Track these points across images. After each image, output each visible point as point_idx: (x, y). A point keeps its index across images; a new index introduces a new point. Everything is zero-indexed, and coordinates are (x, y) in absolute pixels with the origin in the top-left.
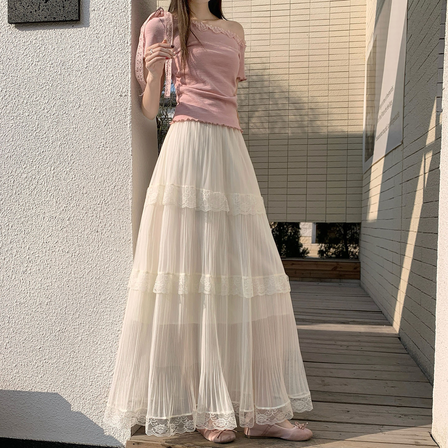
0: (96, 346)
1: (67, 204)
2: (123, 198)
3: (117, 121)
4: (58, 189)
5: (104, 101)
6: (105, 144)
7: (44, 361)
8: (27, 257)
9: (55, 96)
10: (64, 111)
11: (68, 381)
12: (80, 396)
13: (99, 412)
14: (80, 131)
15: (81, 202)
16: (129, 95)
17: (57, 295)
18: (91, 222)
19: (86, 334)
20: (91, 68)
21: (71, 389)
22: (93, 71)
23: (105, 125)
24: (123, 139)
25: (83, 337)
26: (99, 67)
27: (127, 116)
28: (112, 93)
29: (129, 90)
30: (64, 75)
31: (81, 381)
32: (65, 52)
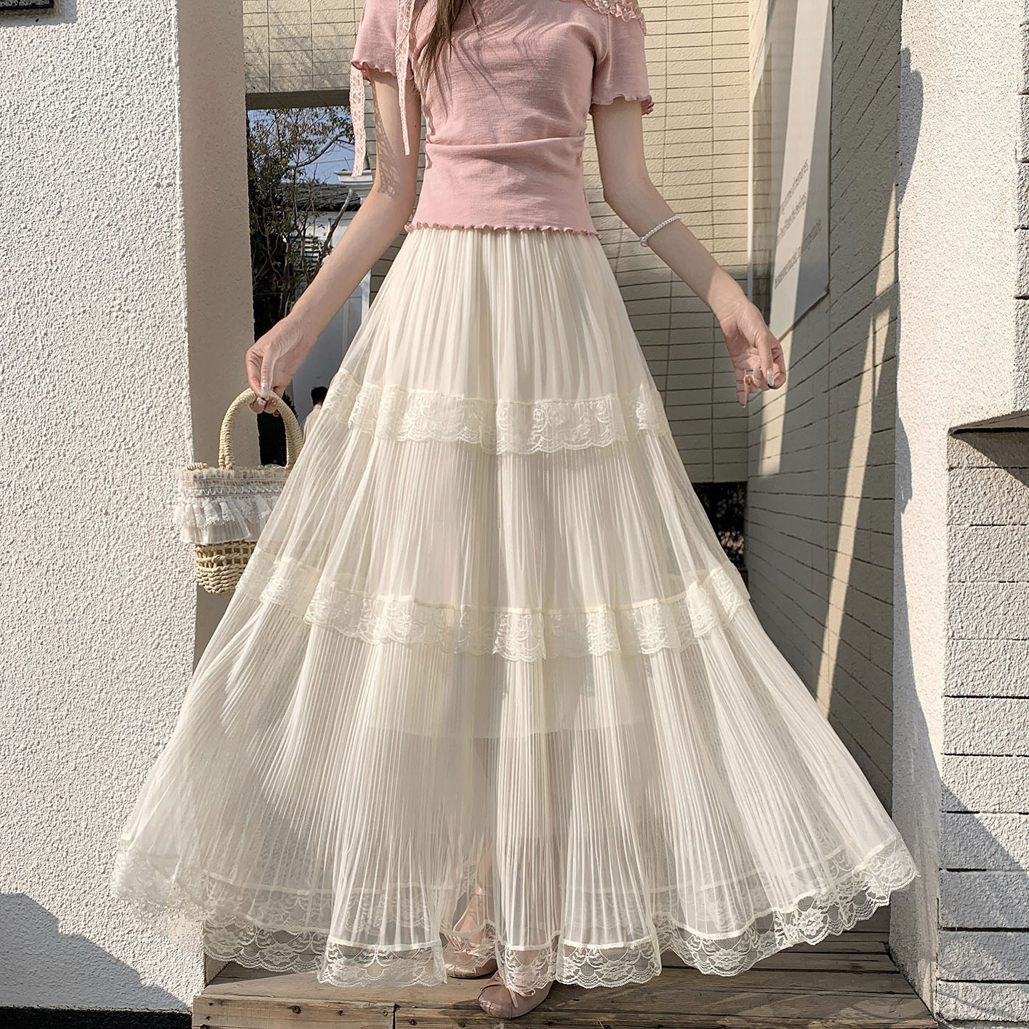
3: (150, 244)
5: (118, 199)
6: (123, 303)
10: (22, 222)
11: (48, 864)
12: (79, 899)
13: (126, 932)
14: (64, 271)
16: (178, 183)
17: (18, 664)
18: (93, 492)
20: (85, 120)
21: (57, 883)
22: (89, 127)
23: (123, 256)
24: (166, 289)
25: (78, 761)
27: (173, 234)
28: (138, 179)
29: (177, 172)
30: (19, 137)
32: (19, 82)
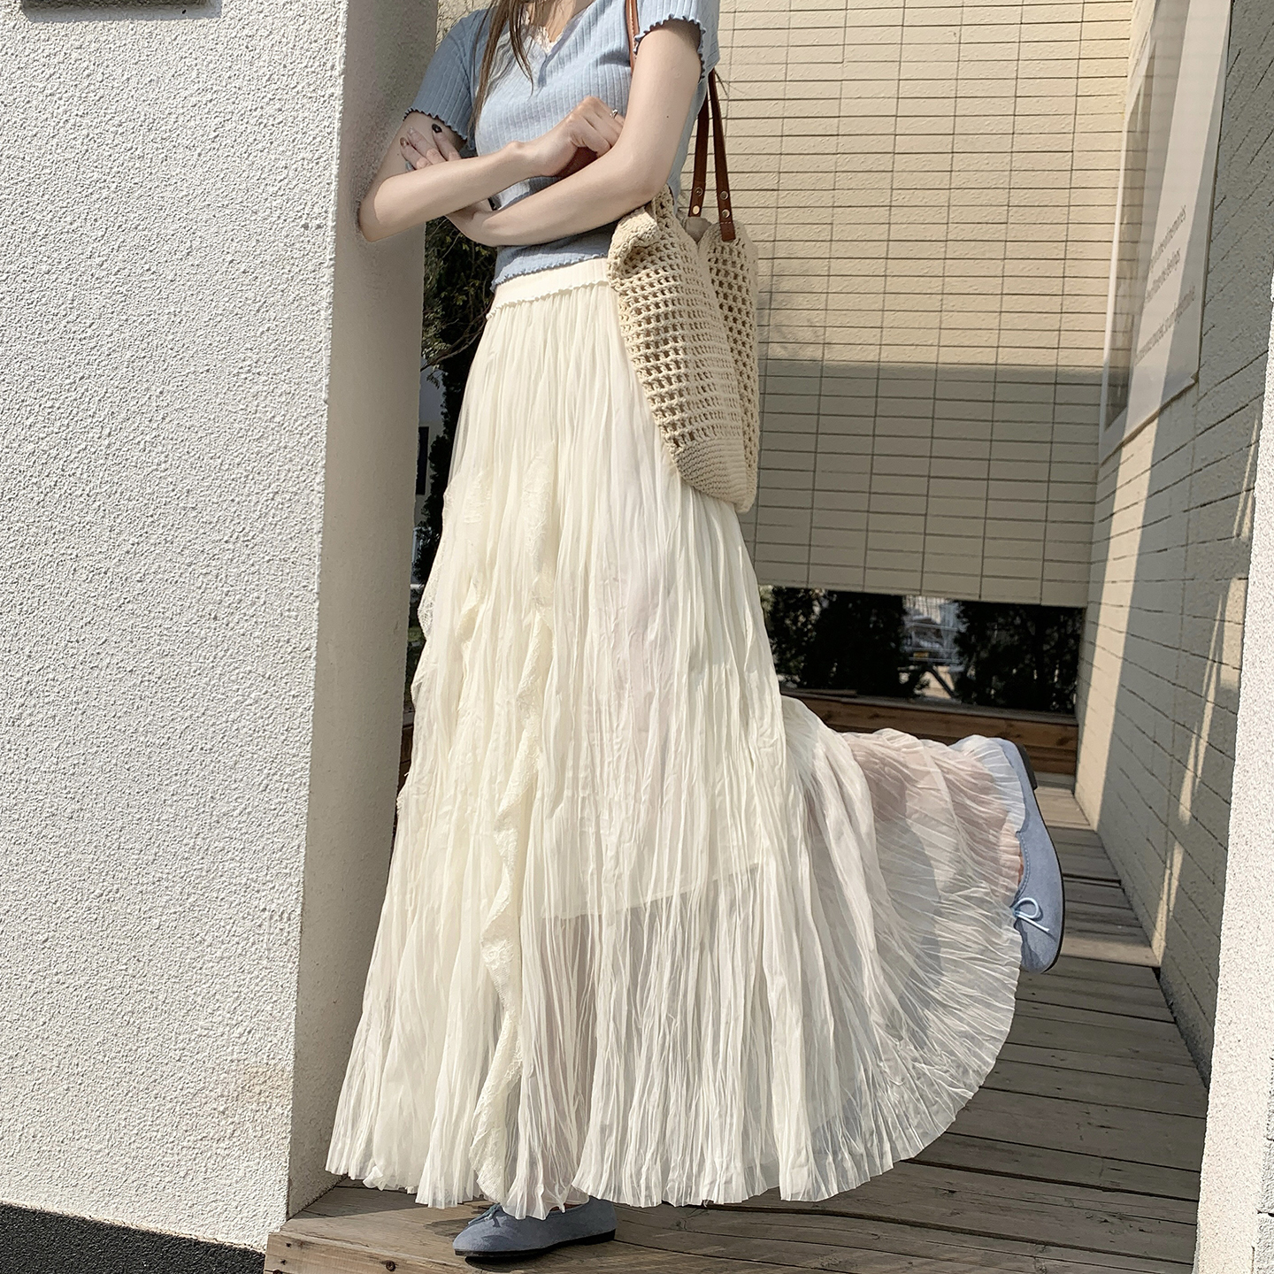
0: (197, 949)
1: (141, 535)
2: (297, 528)
3: (291, 299)
4: (119, 491)
5: (258, 240)
6: (254, 365)
7: (55, 979)
8: (26, 679)
9: (124, 218)
10: (146, 263)
11: (116, 1042)
12: (147, 1089)
13: (200, 1137)
14: (188, 325)
15: (179, 530)
16: (331, 224)
17: (99, 791)
18: (202, 590)
19: (173, 911)
21: (124, 1065)
22: (233, 150)
23: (258, 311)
24: (306, 353)
25: (164, 918)
26: (251, 140)
27: (319, 288)
28: (283, 218)
29: (331, 211)
30: (151, 159)
31: (152, 1045)
32: (157, 90)
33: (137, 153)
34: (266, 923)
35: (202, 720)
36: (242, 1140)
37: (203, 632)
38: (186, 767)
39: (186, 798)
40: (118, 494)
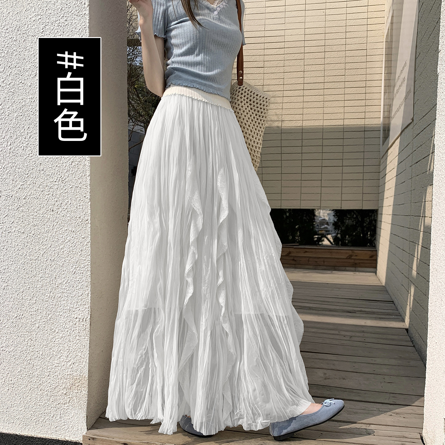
0: (53, 334)
1: (24, 182)
2: (81, 174)
4: (15, 166)
9: (11, 63)
10: (20, 80)
11: (25, 370)
12: (38, 387)
15: (38, 179)
17: (14, 278)
18: (47, 200)
19: (43, 321)
21: (29, 379)
30: (19, 41)
31: (38, 371)
32: (20, 16)
33: (14, 39)
34: (78, 323)
35: (50, 249)
36: (73, 404)
37: (48, 216)
38: (45, 267)
39: (46, 278)
40: (15, 167)
